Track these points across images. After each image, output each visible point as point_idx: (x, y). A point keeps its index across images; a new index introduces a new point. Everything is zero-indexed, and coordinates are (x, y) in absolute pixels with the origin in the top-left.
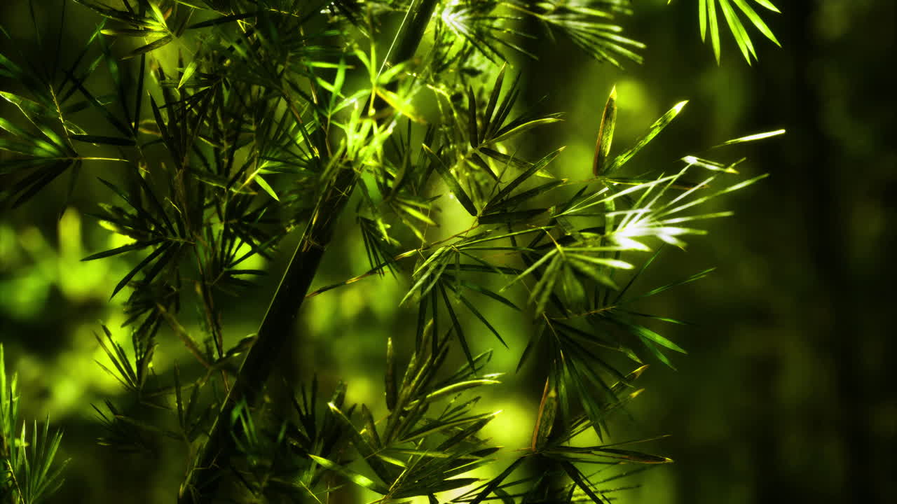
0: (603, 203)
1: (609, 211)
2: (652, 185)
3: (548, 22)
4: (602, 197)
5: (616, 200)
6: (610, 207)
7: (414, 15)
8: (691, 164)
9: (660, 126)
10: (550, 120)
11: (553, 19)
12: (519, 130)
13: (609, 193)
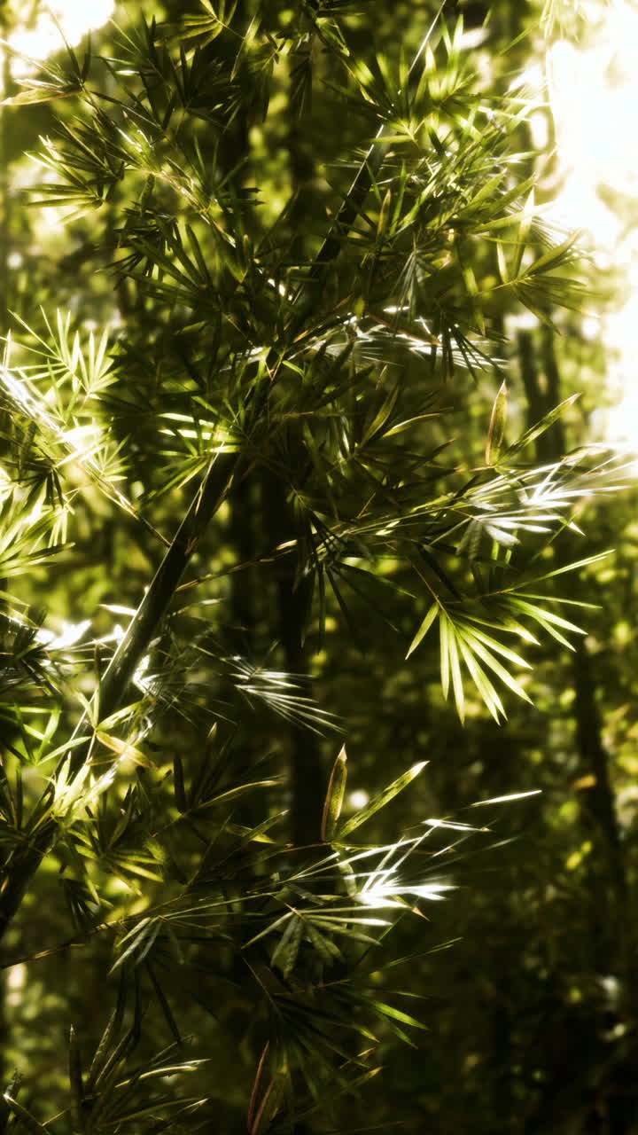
0: (338, 867)
1: (346, 874)
2: (392, 848)
3: (244, 691)
4: (334, 861)
5: (352, 864)
6: (346, 871)
7: (116, 670)
8: (435, 826)
9: (397, 787)
10: (268, 783)
11: (250, 689)
12: (233, 794)
13: (342, 858)
